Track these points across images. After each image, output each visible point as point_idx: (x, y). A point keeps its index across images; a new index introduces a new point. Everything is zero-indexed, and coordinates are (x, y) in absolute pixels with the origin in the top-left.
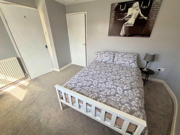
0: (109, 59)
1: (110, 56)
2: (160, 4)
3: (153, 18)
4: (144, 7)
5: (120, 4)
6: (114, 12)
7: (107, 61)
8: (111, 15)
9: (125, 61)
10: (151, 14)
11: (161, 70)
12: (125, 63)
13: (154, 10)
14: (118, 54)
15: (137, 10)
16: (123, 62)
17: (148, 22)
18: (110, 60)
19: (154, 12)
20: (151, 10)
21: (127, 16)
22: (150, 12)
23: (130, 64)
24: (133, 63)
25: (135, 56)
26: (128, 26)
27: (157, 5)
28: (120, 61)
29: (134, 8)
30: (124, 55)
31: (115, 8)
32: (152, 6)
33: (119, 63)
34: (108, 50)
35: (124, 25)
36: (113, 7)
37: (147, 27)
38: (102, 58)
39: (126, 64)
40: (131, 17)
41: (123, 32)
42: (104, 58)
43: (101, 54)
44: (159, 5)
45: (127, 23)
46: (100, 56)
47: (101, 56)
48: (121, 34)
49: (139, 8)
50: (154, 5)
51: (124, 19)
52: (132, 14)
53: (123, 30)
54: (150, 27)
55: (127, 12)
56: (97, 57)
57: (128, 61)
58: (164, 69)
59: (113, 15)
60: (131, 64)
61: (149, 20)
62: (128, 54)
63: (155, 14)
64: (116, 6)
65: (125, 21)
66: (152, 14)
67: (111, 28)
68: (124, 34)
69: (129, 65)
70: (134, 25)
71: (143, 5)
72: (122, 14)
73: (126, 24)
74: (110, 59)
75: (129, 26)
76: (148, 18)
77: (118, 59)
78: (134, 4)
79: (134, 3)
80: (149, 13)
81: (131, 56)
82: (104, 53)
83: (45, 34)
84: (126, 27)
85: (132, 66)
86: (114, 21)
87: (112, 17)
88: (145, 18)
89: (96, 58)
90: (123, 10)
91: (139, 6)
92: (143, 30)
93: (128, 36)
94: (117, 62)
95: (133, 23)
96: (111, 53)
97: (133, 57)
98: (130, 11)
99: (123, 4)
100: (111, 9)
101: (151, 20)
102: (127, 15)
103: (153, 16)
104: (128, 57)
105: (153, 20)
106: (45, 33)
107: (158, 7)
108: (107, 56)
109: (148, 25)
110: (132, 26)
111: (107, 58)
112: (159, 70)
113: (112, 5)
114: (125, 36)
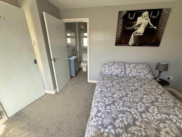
0: (120, 72)
1: (121, 68)
2: (169, 15)
3: (162, 28)
4: (154, 17)
5: (128, 12)
6: (122, 20)
7: (118, 74)
8: (119, 23)
9: (140, 73)
10: (160, 24)
11: (170, 79)
12: (139, 74)
13: (163, 20)
14: (130, 65)
15: (147, 19)
16: (137, 74)
17: (157, 31)
18: (122, 73)
19: (163, 22)
20: (160, 20)
21: (136, 25)
22: (160, 22)
23: (145, 75)
24: (149, 75)
25: (147, 66)
26: (137, 35)
27: (165, 16)
28: (134, 73)
29: (144, 17)
30: (136, 66)
31: (122, 16)
32: (161, 16)
33: (133, 75)
34: (116, 61)
35: (133, 34)
36: (120, 14)
37: (156, 37)
38: (112, 71)
39: (141, 76)
40: (140, 26)
42: (113, 71)
43: (109, 66)
44: (167, 16)
45: (137, 32)
46: (109, 68)
47: (111, 69)
48: (130, 43)
49: (148, 18)
50: (163, 15)
51: (133, 28)
52: (142, 23)
53: (131, 40)
54: (159, 37)
55: (136, 21)
56: (105, 70)
57: (143, 72)
58: (173, 77)
59: (121, 23)
60: (147, 76)
61: (158, 30)
62: (139, 64)
63: (164, 24)
64: (124, 14)
65: (134, 30)
66: (162, 24)
67: (118, 37)
68: (133, 44)
69: (145, 77)
70: (143, 34)
71: (153, 15)
72: (130, 22)
73: (135, 33)
74: (122, 71)
75: (139, 36)
76: (157, 28)
77: (131, 71)
78: (143, 14)
79: (143, 12)
80: (158, 22)
81: (144, 67)
82: (113, 65)
83: (33, 44)
84: (135, 36)
85: (147, 77)
86: (121, 30)
87: (120, 25)
88: (155, 27)
89: (104, 72)
90: (132, 18)
91: (148, 15)
92: (153, 40)
93: (138, 46)
94: (130, 74)
96: (121, 64)
97: (146, 68)
98: (140, 20)
99: (132, 12)
100: (119, 17)
101: (161, 30)
102: (136, 23)
103: (162, 26)
104: (141, 68)
105: (162, 30)
106: (33, 42)
107: (167, 18)
109: (158, 34)
110: (141, 36)
111: (117, 70)
112: (169, 78)
113: (120, 13)
114: (134, 45)
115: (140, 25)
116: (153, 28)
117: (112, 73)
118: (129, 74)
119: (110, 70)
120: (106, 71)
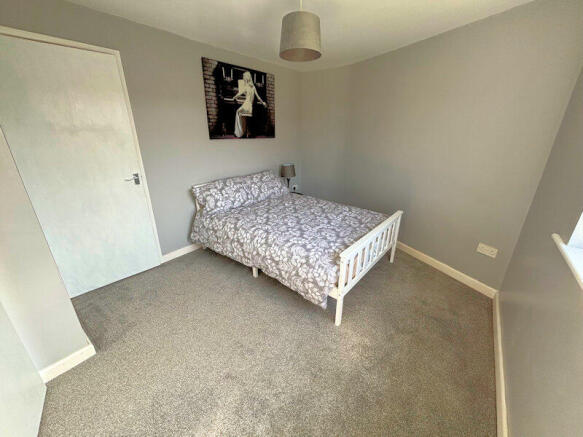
3: (271, 105)
4: (259, 85)
5: (220, 65)
6: (212, 78)
8: (207, 85)
10: (268, 98)
13: (270, 92)
15: (251, 87)
17: (268, 111)
19: (270, 95)
20: (267, 92)
21: (239, 94)
22: (267, 95)
26: (244, 115)
27: (271, 86)
29: (246, 81)
31: (211, 70)
32: (267, 86)
34: (226, 176)
35: (238, 113)
36: (208, 66)
37: (268, 120)
39: (276, 192)
40: (245, 99)
41: (239, 129)
42: (233, 198)
43: (220, 191)
44: (273, 86)
45: (243, 110)
47: (227, 195)
48: (237, 132)
49: (252, 84)
50: (269, 84)
51: (235, 101)
52: (246, 92)
53: (238, 125)
54: (271, 121)
56: (217, 201)
57: (275, 185)
59: (211, 86)
62: (265, 174)
63: (272, 99)
64: (214, 66)
67: (212, 117)
68: (243, 134)
69: (281, 192)
70: (253, 113)
71: (257, 80)
72: (228, 88)
73: (240, 112)
74: (247, 194)
77: (260, 188)
78: (244, 75)
81: (272, 176)
82: (226, 185)
84: (242, 118)
86: (216, 103)
87: (210, 90)
88: (264, 103)
90: (229, 79)
91: (251, 79)
92: (266, 126)
93: (250, 137)
94: (261, 195)
95: (251, 111)
97: (275, 177)
99: (226, 67)
100: (204, 71)
101: (271, 108)
102: (237, 92)
103: (271, 102)
104: (270, 178)
107: (273, 89)
108: (237, 191)
109: (270, 117)
113: (206, 61)
114: (244, 137)
115: (243, 95)
116: (262, 105)
117: (233, 202)
118: (259, 196)
119: (227, 198)
120: (219, 204)
